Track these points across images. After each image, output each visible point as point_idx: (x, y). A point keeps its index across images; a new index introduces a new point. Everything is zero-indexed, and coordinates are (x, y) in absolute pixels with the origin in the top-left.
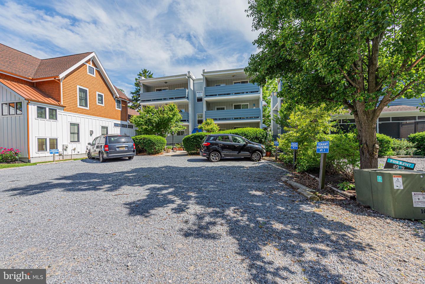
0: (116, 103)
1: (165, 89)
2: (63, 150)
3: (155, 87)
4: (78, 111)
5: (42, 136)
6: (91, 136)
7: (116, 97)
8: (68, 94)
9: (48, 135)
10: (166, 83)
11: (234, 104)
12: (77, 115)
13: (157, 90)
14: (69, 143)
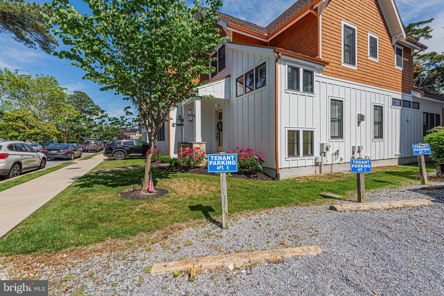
0: (396, 55)
2: (321, 155)
4: (343, 74)
6: (359, 126)
7: (396, 43)
8: (328, 38)
9: (301, 126)
12: (341, 82)
14: (330, 141)
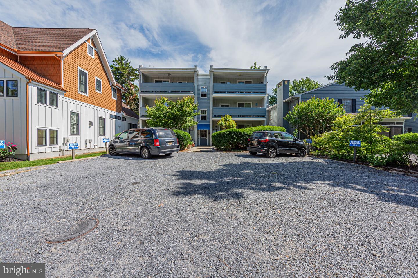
0: (112, 92)
1: (165, 81)
2: (63, 145)
3: (154, 78)
4: (79, 98)
5: (42, 126)
6: (90, 128)
7: (112, 85)
8: (68, 75)
9: (48, 126)
10: (169, 74)
11: (238, 102)
12: (77, 102)
13: (156, 81)
14: (70, 136)
